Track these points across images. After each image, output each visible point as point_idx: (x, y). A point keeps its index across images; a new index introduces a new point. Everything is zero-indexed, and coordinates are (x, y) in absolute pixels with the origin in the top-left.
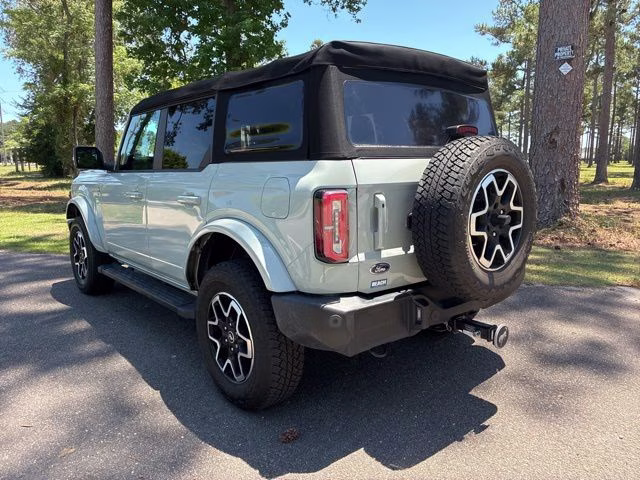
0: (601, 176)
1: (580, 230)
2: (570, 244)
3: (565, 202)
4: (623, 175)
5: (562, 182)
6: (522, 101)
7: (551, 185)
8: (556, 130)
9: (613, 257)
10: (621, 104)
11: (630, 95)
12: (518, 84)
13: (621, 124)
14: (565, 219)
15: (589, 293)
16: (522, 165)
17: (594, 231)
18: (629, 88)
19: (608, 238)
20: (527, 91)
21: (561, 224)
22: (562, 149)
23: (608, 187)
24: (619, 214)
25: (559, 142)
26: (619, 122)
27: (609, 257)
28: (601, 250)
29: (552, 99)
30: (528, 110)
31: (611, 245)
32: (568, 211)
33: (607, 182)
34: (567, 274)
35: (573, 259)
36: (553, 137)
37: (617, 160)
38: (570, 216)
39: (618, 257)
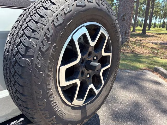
0: (134, 30)
1: (130, 47)
2: (127, 51)
3: (126, 38)
4: (139, 30)
5: (126, 32)
6: (115, 9)
7: (122, 32)
8: (125, 15)
9: (140, 57)
10: (139, 11)
11: (142, 9)
12: (114, 4)
13: (139, 17)
14: (126, 43)
15: (134, 73)
16: (112, 20)
17: (134, 47)
18: (142, 7)
19: (138, 50)
20: (117, 6)
21: (125, 45)
22: (126, 21)
23: (136, 33)
24: (139, 41)
25: (125, 19)
26: (138, 16)
27: (139, 57)
28: (136, 54)
29: (124, 4)
30: (116, 11)
31: (139, 52)
32: (127, 41)
33: (135, 32)
34: (127, 64)
35: (128, 57)
36: (124, 17)
37: (137, 26)
38: (127, 42)
39: (141, 57)
